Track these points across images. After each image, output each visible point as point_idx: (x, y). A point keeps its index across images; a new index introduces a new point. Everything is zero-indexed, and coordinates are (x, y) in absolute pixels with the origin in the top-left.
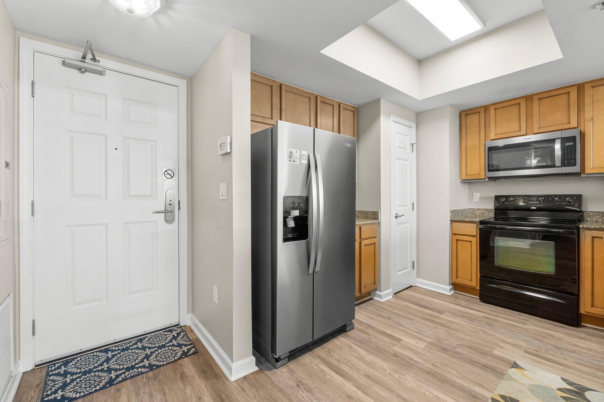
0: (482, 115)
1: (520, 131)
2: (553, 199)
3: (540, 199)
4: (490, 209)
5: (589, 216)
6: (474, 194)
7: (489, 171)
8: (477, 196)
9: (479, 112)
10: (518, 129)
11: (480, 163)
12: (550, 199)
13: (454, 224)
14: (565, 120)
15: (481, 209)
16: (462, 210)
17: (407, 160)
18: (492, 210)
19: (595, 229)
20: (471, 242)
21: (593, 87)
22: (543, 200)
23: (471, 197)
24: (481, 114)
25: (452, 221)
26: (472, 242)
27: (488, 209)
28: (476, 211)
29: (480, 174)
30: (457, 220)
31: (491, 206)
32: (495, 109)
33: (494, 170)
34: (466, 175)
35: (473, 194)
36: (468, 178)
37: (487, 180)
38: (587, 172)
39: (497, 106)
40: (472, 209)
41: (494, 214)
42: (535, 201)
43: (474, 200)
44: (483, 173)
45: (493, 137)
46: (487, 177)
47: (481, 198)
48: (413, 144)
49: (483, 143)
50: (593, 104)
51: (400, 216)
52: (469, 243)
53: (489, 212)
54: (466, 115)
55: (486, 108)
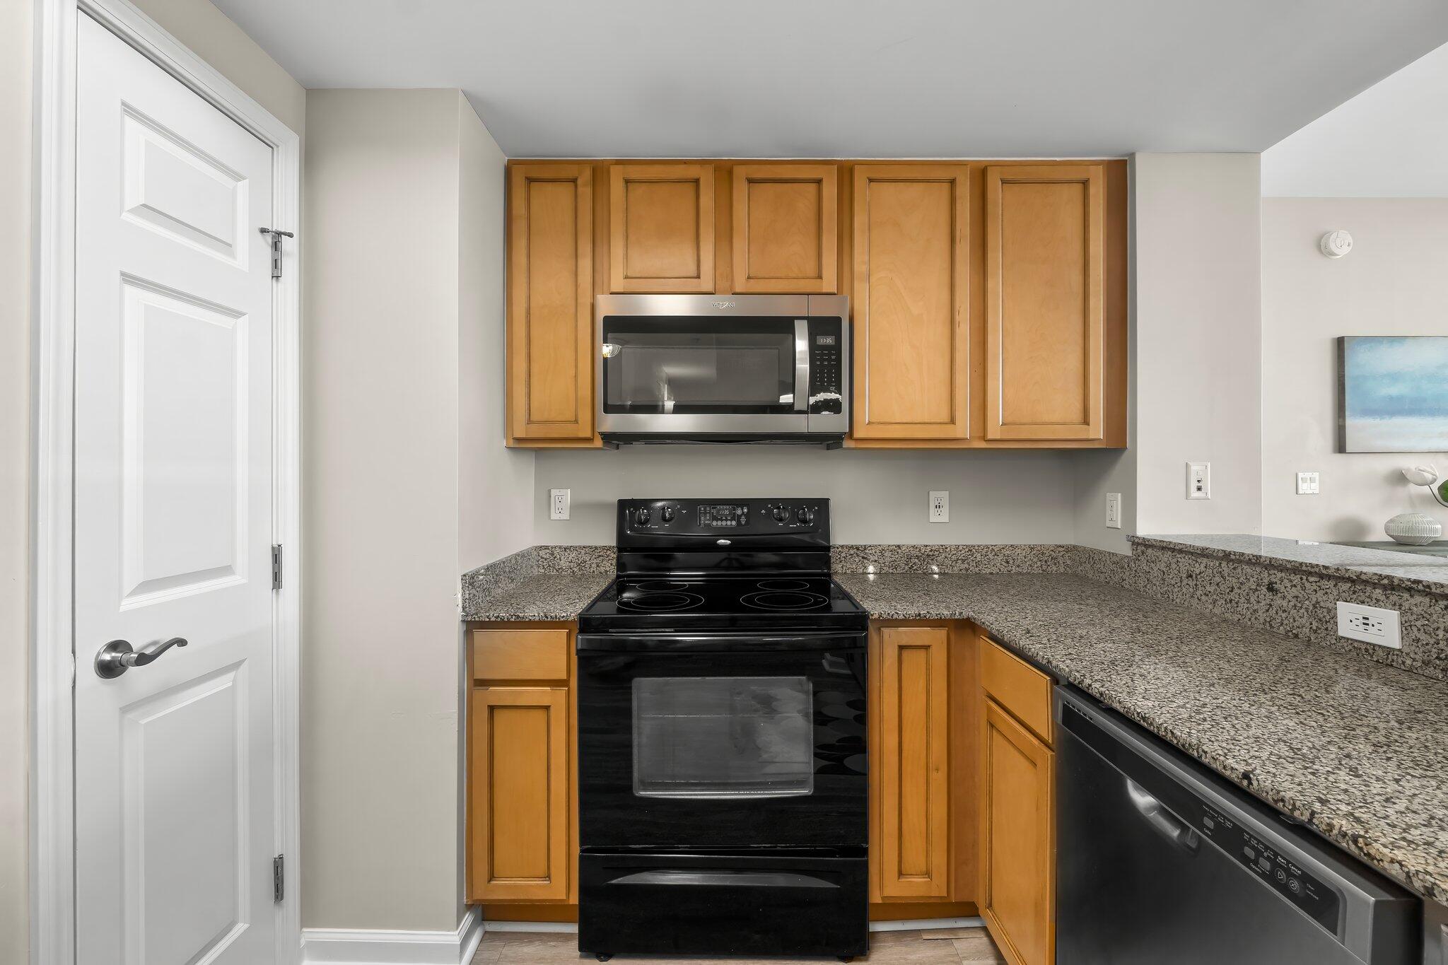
0: (585, 191)
1: (699, 278)
2: (770, 512)
3: (739, 512)
4: (604, 548)
5: (840, 558)
6: (554, 492)
7: (608, 409)
8: (564, 497)
9: (574, 181)
10: (692, 270)
11: (576, 376)
12: (763, 511)
13: (480, 636)
14: (810, 269)
15: (575, 548)
16: (513, 561)
17: (237, 314)
18: (610, 548)
19: (905, 622)
20: (547, 708)
21: (871, 180)
22: (747, 515)
23: (545, 503)
24: (580, 189)
25: (472, 626)
26: (552, 708)
27: (596, 548)
28: (558, 557)
29: (576, 421)
30: (493, 619)
31: (605, 535)
32: (627, 182)
33: (620, 409)
34: (529, 422)
35: (550, 491)
36: (536, 432)
37: (598, 443)
38: (857, 435)
39: (635, 173)
40: (547, 548)
41: (614, 562)
42: (726, 520)
43: (554, 516)
44: (585, 416)
45: (617, 283)
46: (601, 434)
47: (576, 508)
48: (279, 234)
49: (585, 300)
50: (869, 230)
51: (143, 659)
52: (541, 715)
53: (600, 556)
54: (530, 180)
55: (599, 171)
